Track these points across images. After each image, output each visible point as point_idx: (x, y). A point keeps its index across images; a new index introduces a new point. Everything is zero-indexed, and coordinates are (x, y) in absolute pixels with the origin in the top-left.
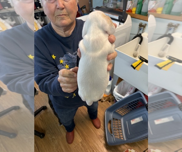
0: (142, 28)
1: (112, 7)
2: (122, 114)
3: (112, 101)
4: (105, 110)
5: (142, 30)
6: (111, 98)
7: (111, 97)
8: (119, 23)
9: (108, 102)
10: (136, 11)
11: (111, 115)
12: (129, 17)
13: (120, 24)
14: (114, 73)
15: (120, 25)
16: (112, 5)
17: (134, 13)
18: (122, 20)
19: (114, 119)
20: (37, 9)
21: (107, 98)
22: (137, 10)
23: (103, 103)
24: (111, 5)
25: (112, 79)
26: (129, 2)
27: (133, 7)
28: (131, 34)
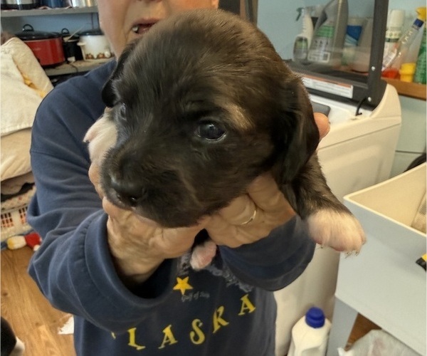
1: (326, 62)
8: (354, 109)
10: (414, 75)
12: (390, 92)
13: (358, 114)
14: (337, 294)
15: (359, 117)
16: (325, 57)
17: (407, 80)
18: (365, 99)
20: (68, 62)
22: (421, 72)
24: (322, 54)
25: (327, 322)
26: (388, 46)
27: (404, 60)
28: (397, 151)
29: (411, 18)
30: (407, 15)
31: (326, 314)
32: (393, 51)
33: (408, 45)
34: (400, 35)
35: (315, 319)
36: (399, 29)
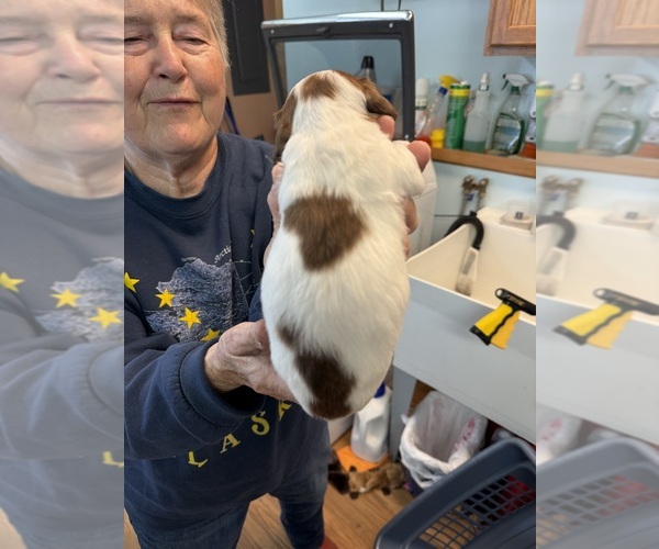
0: (475, 192)
5: (475, 199)
6: (389, 476)
9: (380, 493)
10: (444, 141)
17: (438, 145)
21: (373, 474)
22: (450, 137)
23: (359, 502)
25: (387, 389)
26: (418, 114)
27: (433, 126)
28: (436, 216)
29: (435, 86)
30: (432, 83)
32: (422, 118)
33: (436, 112)
34: (427, 102)
36: (426, 97)
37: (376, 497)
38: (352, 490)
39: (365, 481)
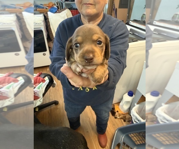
2: (136, 141)
3: (128, 121)
4: (116, 129)
7: (127, 116)
9: (123, 120)
11: (122, 138)
14: (137, 88)
19: (124, 143)
23: (116, 120)
25: (134, 95)
31: (134, 93)
35: (131, 94)
37: (121, 121)
38: (116, 116)
39: (120, 116)
